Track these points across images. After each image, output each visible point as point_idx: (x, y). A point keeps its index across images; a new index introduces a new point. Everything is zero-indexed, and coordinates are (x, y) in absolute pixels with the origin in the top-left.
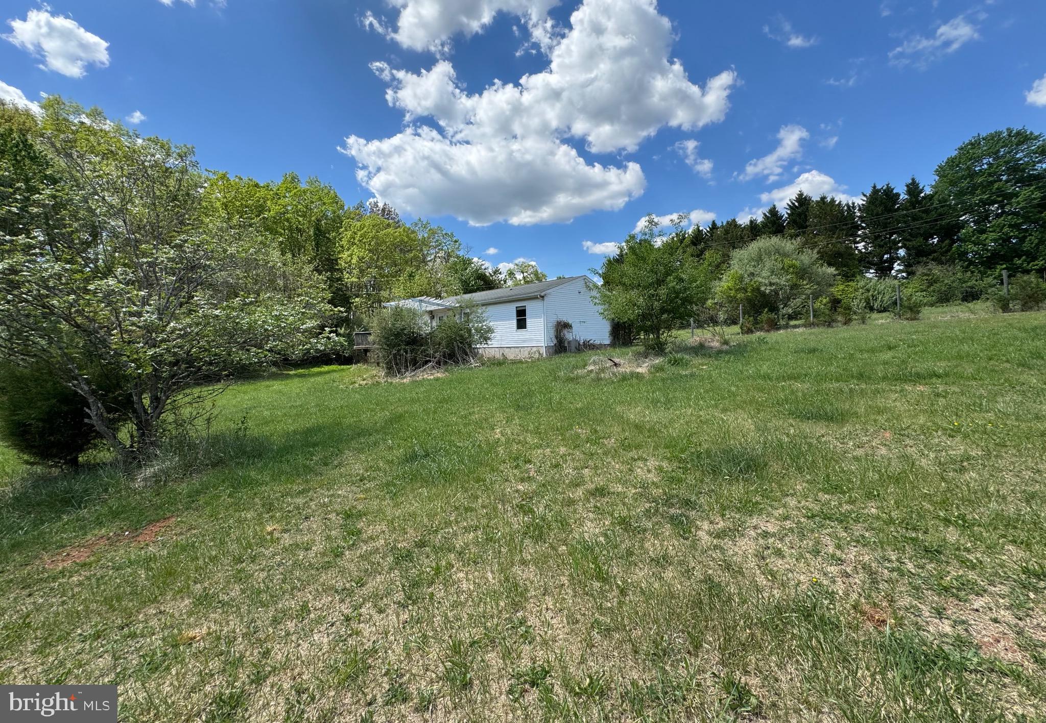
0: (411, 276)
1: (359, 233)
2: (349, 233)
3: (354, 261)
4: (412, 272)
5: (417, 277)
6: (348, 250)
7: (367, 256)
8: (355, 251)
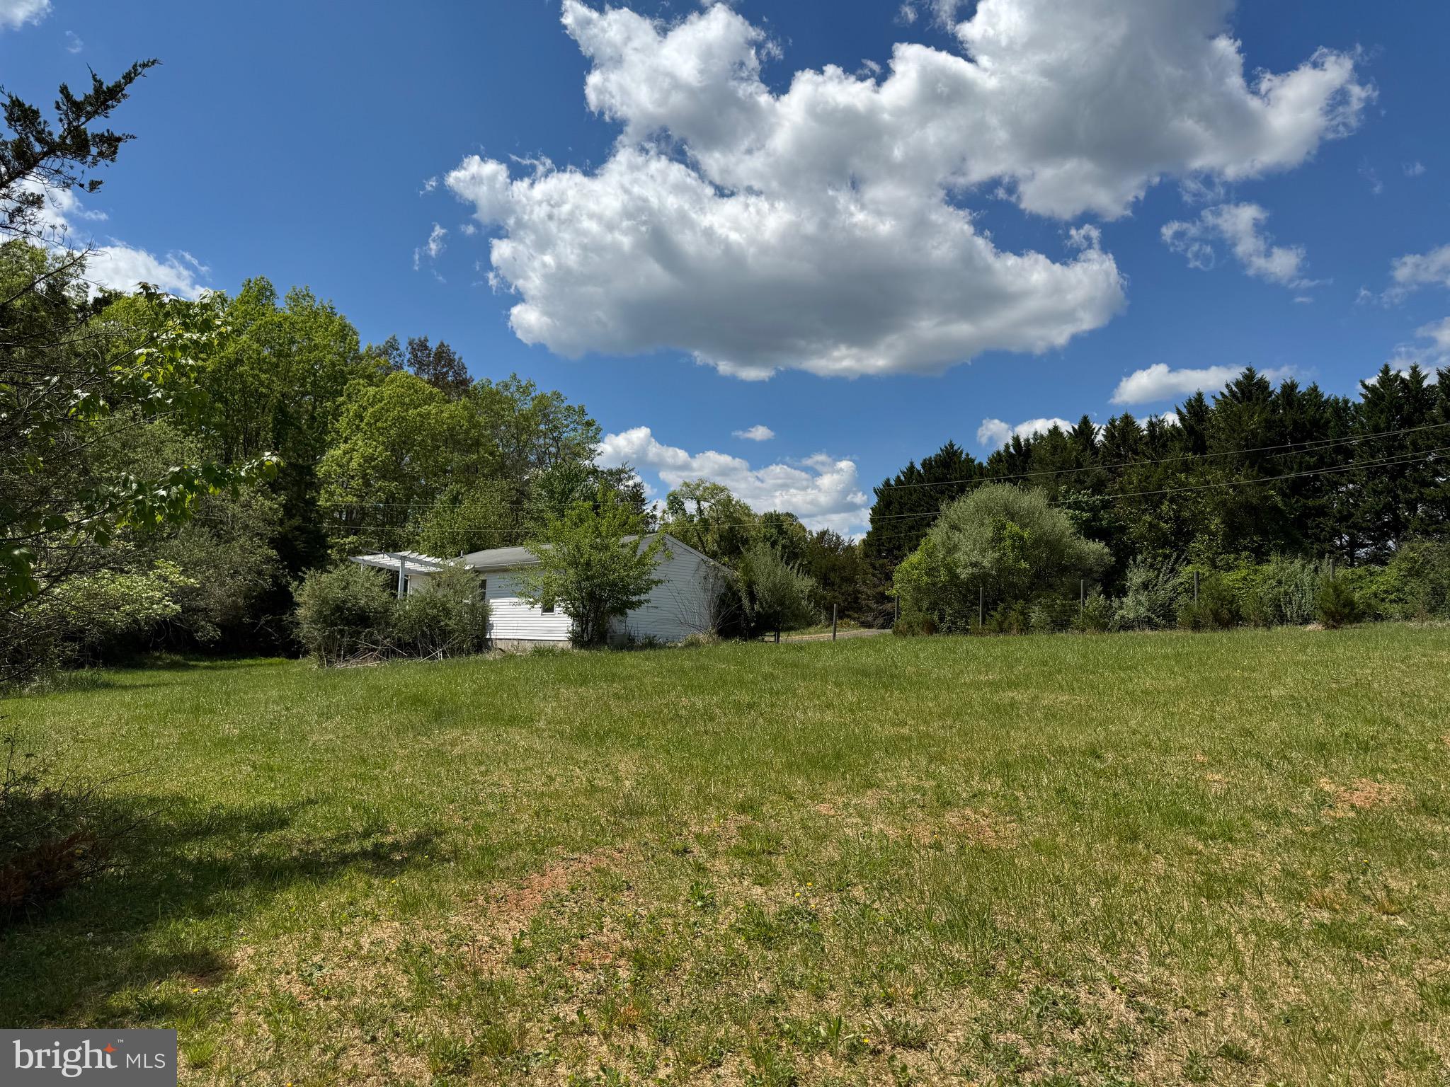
0: (455, 500)
1: (371, 410)
2: (354, 407)
3: (354, 464)
4: (458, 493)
5: (466, 504)
6: (346, 442)
7: (382, 454)
8: (360, 443)
